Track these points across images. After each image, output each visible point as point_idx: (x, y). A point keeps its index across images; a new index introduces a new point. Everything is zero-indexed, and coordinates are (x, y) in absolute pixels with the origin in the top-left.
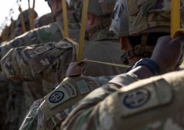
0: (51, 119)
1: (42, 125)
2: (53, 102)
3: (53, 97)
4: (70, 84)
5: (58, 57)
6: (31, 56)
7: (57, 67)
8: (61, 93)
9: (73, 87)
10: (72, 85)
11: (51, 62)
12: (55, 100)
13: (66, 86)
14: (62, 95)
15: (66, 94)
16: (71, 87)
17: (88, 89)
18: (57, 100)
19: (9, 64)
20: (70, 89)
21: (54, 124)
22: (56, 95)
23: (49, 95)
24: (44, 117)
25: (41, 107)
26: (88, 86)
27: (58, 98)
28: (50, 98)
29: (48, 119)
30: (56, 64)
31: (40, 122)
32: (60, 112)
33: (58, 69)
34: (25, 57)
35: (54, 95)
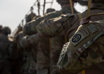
0: (75, 53)
1: (71, 57)
2: (75, 42)
3: (74, 38)
4: (83, 29)
5: (66, 21)
6: (52, 23)
7: (66, 26)
8: (79, 35)
9: (86, 30)
10: (85, 29)
11: (62, 25)
12: (76, 40)
13: (81, 30)
14: (80, 37)
15: (82, 35)
16: (84, 31)
17: (96, 29)
18: (77, 40)
19: (40, 28)
20: (84, 32)
21: (78, 55)
22: (76, 37)
23: (71, 38)
24: (71, 52)
25: (68, 46)
26: (96, 27)
27: (78, 39)
28: (73, 40)
29: (73, 53)
30: (65, 25)
31: (69, 56)
32: (80, 47)
33: (67, 28)
34: (49, 24)
35: (75, 37)
